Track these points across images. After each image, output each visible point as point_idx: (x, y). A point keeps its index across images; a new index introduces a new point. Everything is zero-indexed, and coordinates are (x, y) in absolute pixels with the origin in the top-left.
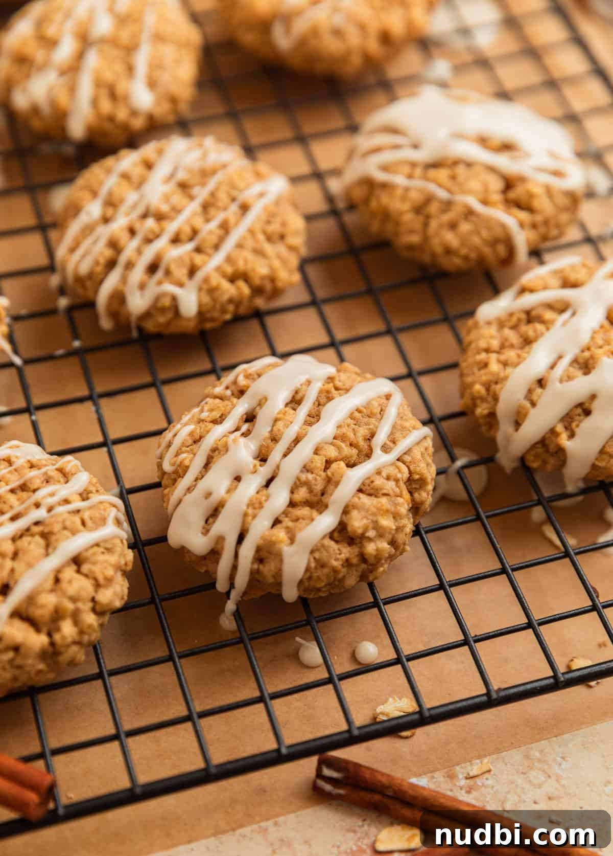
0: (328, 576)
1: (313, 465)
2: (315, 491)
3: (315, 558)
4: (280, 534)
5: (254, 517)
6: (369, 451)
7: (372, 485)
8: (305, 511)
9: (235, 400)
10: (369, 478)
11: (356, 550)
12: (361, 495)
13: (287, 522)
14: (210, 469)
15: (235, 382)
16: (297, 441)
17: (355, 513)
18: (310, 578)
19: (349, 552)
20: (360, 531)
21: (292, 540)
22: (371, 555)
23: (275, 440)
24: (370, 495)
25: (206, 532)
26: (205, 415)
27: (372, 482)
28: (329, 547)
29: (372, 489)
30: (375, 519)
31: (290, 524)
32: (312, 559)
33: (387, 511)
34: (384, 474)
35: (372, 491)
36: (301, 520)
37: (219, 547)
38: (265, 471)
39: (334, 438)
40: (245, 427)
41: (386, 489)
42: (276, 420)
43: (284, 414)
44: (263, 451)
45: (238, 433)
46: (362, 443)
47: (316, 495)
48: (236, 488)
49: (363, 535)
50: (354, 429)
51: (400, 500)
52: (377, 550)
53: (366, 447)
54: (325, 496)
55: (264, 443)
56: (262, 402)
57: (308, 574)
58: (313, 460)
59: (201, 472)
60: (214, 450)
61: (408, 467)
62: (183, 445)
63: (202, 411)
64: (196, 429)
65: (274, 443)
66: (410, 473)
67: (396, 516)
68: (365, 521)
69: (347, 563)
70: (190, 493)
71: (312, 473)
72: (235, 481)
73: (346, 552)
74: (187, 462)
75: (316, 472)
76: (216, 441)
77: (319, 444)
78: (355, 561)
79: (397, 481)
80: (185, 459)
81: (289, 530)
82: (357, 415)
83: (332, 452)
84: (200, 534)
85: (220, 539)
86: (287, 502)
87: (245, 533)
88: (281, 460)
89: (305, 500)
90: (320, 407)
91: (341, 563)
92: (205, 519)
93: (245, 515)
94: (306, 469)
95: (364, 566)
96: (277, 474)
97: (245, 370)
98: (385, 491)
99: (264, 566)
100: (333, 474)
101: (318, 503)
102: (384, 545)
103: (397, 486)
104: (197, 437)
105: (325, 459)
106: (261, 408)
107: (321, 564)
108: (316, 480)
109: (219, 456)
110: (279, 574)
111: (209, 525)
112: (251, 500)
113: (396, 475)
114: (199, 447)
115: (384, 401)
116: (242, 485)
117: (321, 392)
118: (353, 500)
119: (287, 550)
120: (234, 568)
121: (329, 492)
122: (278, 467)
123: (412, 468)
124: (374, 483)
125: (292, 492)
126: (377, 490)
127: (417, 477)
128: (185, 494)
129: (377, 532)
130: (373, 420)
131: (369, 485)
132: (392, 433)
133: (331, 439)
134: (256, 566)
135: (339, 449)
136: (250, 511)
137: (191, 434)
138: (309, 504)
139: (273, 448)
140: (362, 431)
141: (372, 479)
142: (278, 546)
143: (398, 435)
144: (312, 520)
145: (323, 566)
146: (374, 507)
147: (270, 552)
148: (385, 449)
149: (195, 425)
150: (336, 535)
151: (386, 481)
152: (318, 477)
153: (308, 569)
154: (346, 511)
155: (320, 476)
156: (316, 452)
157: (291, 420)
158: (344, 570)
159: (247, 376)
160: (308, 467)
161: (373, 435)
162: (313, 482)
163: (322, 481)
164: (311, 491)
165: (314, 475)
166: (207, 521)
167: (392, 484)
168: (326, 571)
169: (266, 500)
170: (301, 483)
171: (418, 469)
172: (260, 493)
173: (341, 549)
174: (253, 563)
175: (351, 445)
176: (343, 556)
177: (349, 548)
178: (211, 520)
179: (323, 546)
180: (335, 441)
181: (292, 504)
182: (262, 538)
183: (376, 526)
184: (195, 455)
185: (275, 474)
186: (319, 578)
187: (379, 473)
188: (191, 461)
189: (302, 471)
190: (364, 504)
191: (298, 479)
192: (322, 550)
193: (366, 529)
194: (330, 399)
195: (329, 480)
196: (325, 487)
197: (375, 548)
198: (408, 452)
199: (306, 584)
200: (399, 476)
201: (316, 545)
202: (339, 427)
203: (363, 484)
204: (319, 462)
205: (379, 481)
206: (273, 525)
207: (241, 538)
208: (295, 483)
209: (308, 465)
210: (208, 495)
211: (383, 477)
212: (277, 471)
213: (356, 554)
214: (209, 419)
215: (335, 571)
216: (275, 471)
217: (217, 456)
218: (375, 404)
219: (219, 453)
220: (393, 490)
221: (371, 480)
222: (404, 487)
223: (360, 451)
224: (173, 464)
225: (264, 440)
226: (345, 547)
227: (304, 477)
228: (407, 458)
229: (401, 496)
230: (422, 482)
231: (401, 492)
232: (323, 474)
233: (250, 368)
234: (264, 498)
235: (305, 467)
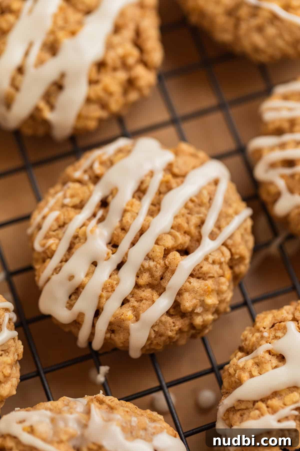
0: (165, 341)
1: (154, 255)
2: (156, 277)
3: (154, 331)
4: (128, 313)
5: (107, 298)
6: (199, 237)
7: (200, 271)
8: (147, 293)
9: (91, 186)
10: (198, 265)
11: (187, 321)
12: (192, 280)
13: (133, 302)
14: (73, 254)
15: (91, 167)
16: (142, 232)
17: (186, 295)
18: (151, 344)
19: (182, 323)
20: (190, 310)
21: (137, 318)
22: (199, 325)
23: (124, 229)
24: (199, 278)
25: (70, 306)
26: (67, 201)
27: (201, 267)
28: (166, 322)
29: (201, 273)
30: (202, 299)
31: (136, 304)
32: (153, 332)
33: (212, 290)
34: (210, 260)
35: (200, 275)
36: (144, 301)
37: (80, 320)
38: (116, 258)
39: (172, 228)
40: (100, 213)
41: (212, 273)
42: (125, 211)
43: (132, 206)
44: (115, 239)
45: (94, 221)
46: (193, 230)
47: (156, 280)
48: (93, 272)
49: (193, 310)
50: (187, 219)
51: (223, 280)
52: (204, 321)
53: (197, 234)
54: (164, 280)
55: (115, 232)
56: (114, 192)
57: (149, 342)
58: (154, 250)
59: (65, 255)
60: (76, 237)
61: (230, 250)
62: (50, 229)
63: (65, 197)
64: (60, 215)
65: (124, 233)
66: (232, 254)
67: (219, 292)
68: (194, 301)
69: (180, 331)
70: (57, 273)
71: (153, 261)
72: (93, 265)
73: (179, 323)
74: (53, 247)
75: (156, 260)
76: (77, 229)
77: (160, 235)
78: (186, 329)
79: (221, 264)
80: (53, 244)
81: (134, 309)
82: (191, 205)
83: (169, 242)
84: (65, 309)
85: (81, 315)
86: (133, 284)
87: (100, 310)
88: (129, 249)
89: (147, 283)
90: (161, 196)
91: (175, 333)
92: (69, 295)
93: (100, 297)
94: (149, 257)
95: (193, 331)
96: (126, 261)
97: (100, 157)
98: (211, 275)
99: (115, 336)
100: (170, 263)
101: (157, 285)
102: (210, 317)
103: (221, 268)
104: (61, 223)
105: (164, 248)
106: (113, 197)
107: (159, 334)
108: (156, 267)
109: (80, 244)
110: (127, 343)
111: (72, 300)
112: (105, 285)
113: (220, 259)
114: (64, 233)
115: (213, 187)
116: (98, 270)
117: (162, 183)
118: (185, 285)
119: (133, 326)
120: (92, 334)
121: (167, 277)
122: (127, 255)
123: (233, 250)
124: (203, 269)
125: (138, 276)
126: (205, 274)
127: (237, 257)
128: (53, 274)
129: (204, 308)
130: (203, 209)
131: (198, 270)
132: (218, 220)
133: (168, 229)
134: (108, 335)
135: (175, 237)
136: (105, 294)
137: (57, 219)
138: (151, 286)
139: (123, 238)
140: (194, 220)
141: (202, 265)
142: (126, 322)
143: (223, 222)
144: (153, 302)
145: (161, 335)
146: (202, 289)
147: (120, 327)
148: (213, 236)
149: (60, 210)
150: (172, 311)
151: (211, 266)
152: (158, 265)
153: (149, 339)
154: (180, 294)
155: (160, 264)
156: (157, 243)
157: (137, 211)
158: (178, 336)
159: (102, 163)
160: (150, 256)
161: (202, 222)
162: (154, 269)
163: (161, 269)
164: (152, 276)
165: (155, 263)
166: (70, 297)
167: (217, 267)
168: (163, 338)
169: (117, 284)
170: (144, 270)
171: (238, 251)
172: (112, 277)
173: (175, 322)
174: (106, 333)
175: (185, 233)
176: (177, 328)
177: (181, 321)
178: (73, 297)
179: (161, 321)
180: (172, 231)
181: (137, 286)
182: (113, 316)
183: (203, 303)
184: (60, 240)
185: (124, 261)
186: (158, 344)
187: (206, 259)
188: (57, 245)
189: (145, 259)
190: (194, 287)
191: (142, 266)
192: (160, 324)
193: (195, 307)
194: (169, 189)
195: (166, 268)
196: (164, 273)
197: (201, 320)
198: (231, 237)
199: (148, 348)
200: (223, 260)
201: (156, 322)
202: (176, 217)
203: (194, 270)
204: (159, 251)
205: (206, 267)
206: (123, 304)
207: (97, 313)
208: (140, 269)
209: (150, 254)
210: (71, 278)
211: (209, 262)
212: (126, 258)
213: (187, 324)
214: (71, 205)
215: (170, 338)
216: (124, 258)
217: (78, 243)
218: (205, 193)
219: (80, 240)
220: (217, 272)
221: (200, 266)
222: (226, 267)
223: (192, 237)
224: (43, 246)
225: (116, 229)
226: (178, 320)
227: (146, 264)
228: (230, 242)
229: (223, 276)
230: (242, 259)
231: (224, 272)
232: (162, 262)
233: (104, 154)
234: (115, 282)
235: (148, 255)
